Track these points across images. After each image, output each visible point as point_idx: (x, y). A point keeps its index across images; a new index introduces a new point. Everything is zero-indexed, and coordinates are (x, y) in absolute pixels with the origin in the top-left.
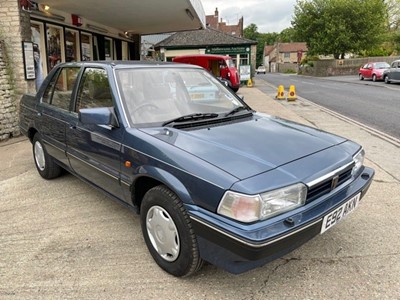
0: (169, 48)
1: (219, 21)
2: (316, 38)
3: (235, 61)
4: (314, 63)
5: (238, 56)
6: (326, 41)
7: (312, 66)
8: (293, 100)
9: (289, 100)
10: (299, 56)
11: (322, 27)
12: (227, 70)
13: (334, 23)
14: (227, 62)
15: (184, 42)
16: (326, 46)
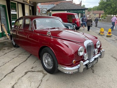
0: (53, 11)
1: (73, 3)
2: (108, 9)
3: (79, 16)
4: (106, 17)
5: (80, 14)
6: (112, 10)
7: (105, 18)
8: (110, 36)
9: (107, 36)
10: (100, 15)
11: (110, 5)
12: (75, 20)
13: (115, 3)
14: (75, 16)
15: (59, 8)
16: (111, 11)
